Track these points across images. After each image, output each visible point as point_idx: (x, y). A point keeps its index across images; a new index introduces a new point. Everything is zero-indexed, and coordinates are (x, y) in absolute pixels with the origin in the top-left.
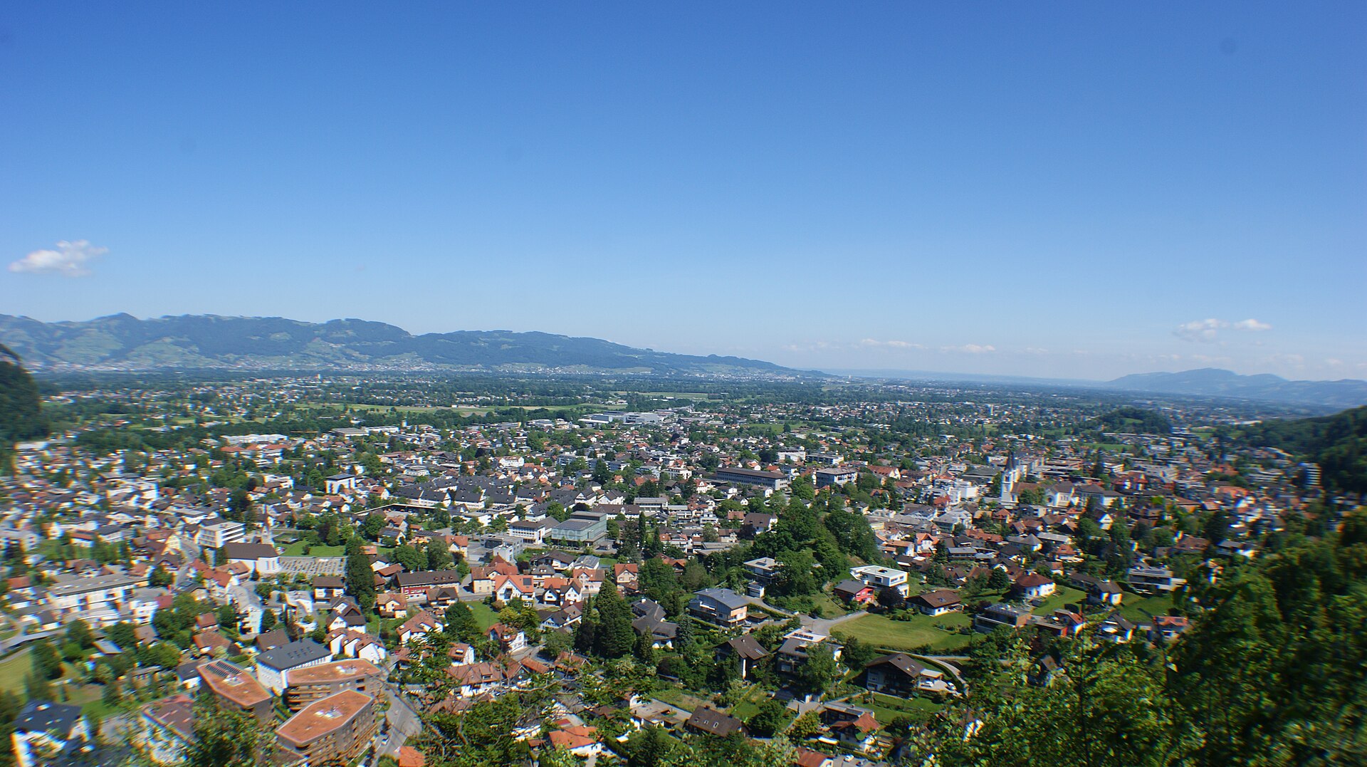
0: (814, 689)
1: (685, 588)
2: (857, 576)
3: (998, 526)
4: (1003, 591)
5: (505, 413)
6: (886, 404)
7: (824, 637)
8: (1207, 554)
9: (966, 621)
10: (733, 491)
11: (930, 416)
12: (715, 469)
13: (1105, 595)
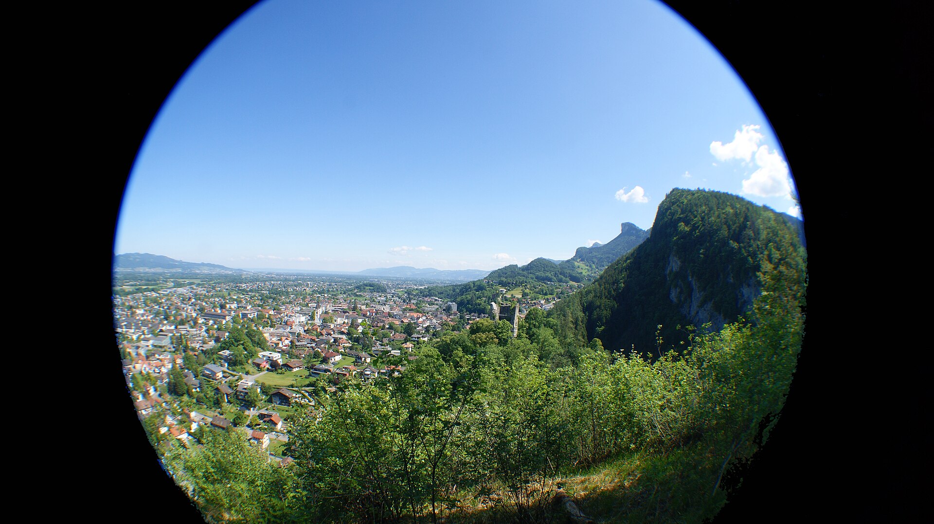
0: (253, 405)
1: (199, 365)
2: (261, 356)
3: (315, 332)
4: (320, 359)
5: (137, 289)
6: (267, 283)
7: (252, 383)
8: (406, 341)
9: (307, 373)
10: (211, 322)
11: (284, 288)
12: (204, 312)
13: (363, 359)
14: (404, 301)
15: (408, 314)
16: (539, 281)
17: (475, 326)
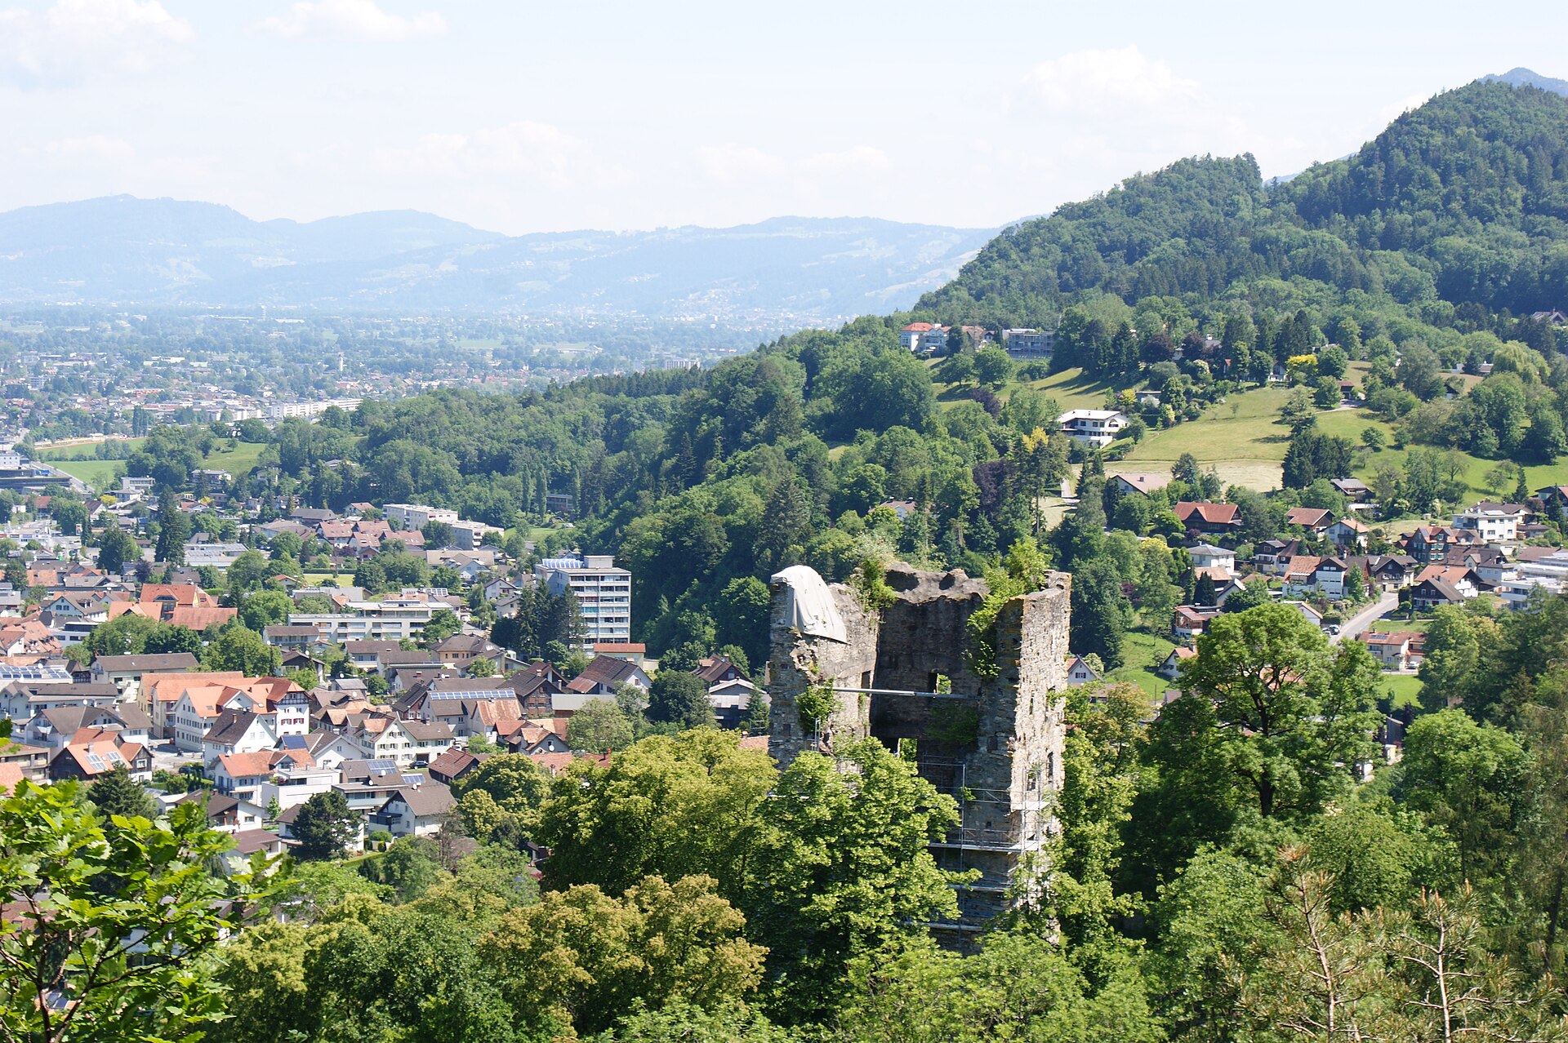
14: (112, 557)
15: (131, 692)
16: (1468, 319)
17: (583, 809)
